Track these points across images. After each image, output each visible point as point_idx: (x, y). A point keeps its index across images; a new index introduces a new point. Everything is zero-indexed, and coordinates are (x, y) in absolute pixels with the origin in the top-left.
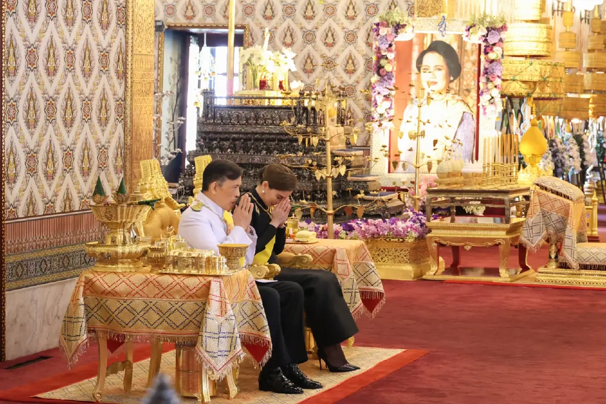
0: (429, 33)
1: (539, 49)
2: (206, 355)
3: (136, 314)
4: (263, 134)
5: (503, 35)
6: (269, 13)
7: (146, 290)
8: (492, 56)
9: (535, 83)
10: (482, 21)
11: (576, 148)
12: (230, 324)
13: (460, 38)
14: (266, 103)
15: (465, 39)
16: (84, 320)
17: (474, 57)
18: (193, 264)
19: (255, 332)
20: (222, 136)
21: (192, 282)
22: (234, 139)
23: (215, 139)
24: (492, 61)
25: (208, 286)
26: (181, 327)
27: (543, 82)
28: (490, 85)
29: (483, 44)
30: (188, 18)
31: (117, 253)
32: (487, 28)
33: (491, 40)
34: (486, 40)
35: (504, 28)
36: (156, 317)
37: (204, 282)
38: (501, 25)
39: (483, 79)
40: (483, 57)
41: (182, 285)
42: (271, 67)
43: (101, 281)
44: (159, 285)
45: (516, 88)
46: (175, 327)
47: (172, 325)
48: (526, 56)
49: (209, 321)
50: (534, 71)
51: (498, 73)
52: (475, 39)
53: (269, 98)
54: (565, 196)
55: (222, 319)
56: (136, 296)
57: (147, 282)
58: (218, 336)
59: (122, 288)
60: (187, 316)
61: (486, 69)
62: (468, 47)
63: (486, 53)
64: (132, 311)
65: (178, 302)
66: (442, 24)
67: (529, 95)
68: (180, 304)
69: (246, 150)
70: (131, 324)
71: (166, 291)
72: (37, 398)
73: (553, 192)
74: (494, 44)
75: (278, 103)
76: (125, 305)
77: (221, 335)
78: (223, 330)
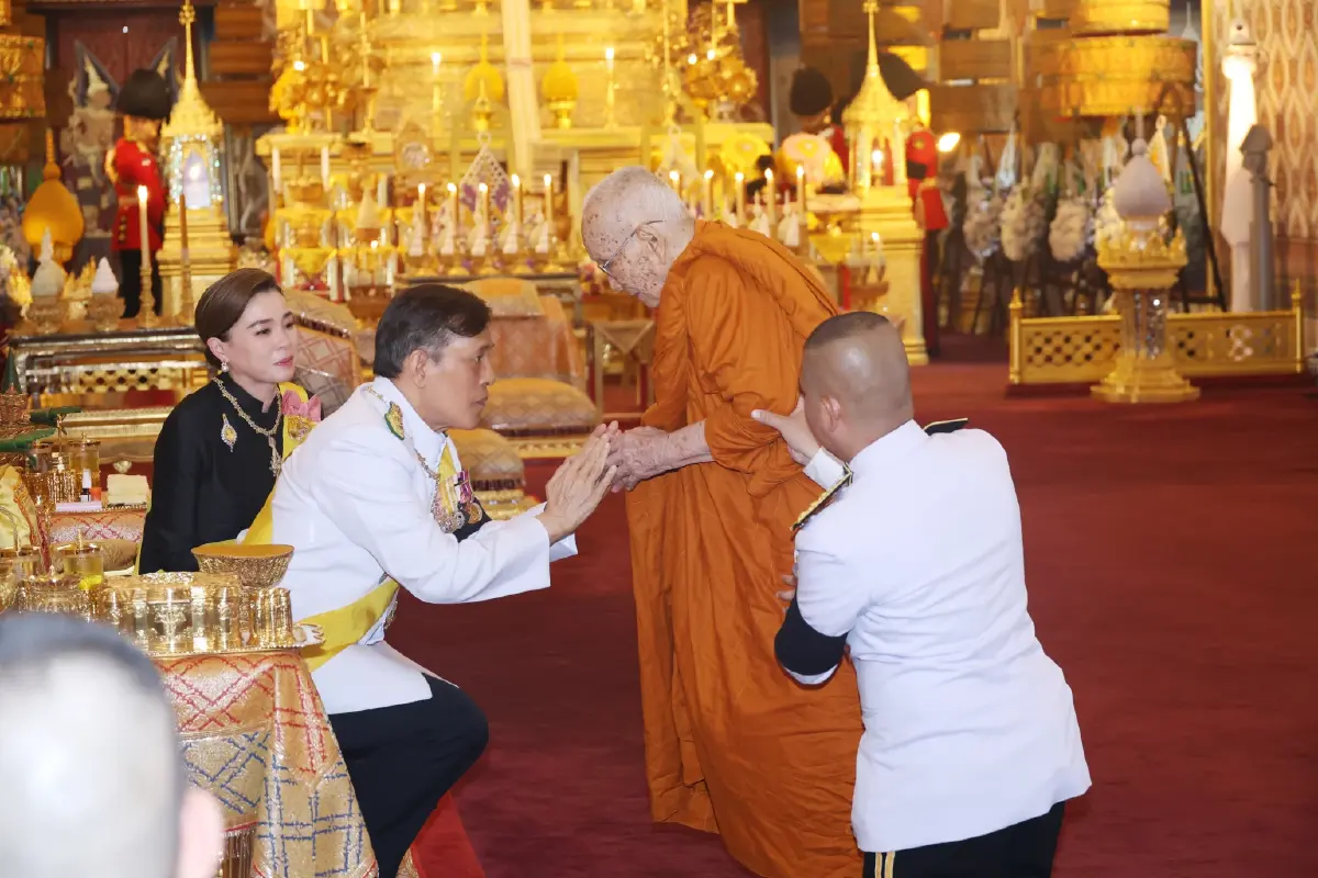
25: (266, 684)
37: (253, 673)
41: (181, 689)
54: (333, 332)
58: (313, 828)
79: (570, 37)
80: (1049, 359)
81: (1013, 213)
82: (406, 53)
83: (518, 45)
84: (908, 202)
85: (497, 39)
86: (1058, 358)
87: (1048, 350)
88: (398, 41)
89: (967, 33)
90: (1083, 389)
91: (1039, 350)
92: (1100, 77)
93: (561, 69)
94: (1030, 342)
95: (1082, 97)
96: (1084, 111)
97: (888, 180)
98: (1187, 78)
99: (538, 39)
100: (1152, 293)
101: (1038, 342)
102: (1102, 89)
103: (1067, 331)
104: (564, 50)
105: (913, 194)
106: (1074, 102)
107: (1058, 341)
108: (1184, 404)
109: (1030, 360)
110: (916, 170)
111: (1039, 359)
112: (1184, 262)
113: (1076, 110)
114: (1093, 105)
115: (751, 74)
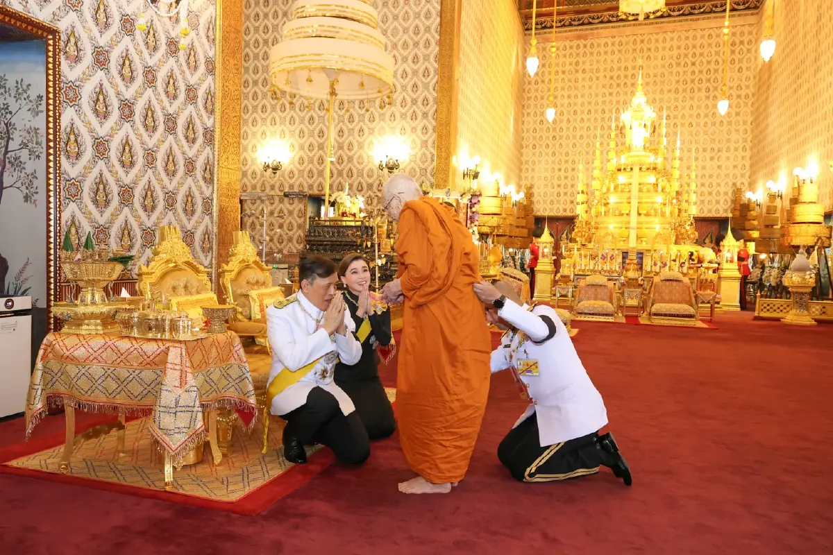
0: (441, 197)
1: (497, 210)
2: (160, 432)
3: (94, 381)
4: (342, 241)
5: (480, 199)
6: (360, 188)
7: (104, 355)
8: (474, 209)
9: (494, 227)
10: (469, 191)
11: (512, 262)
12: (191, 397)
13: (457, 200)
14: (344, 224)
15: (460, 201)
16: (40, 388)
17: (464, 211)
18: (157, 327)
19: (242, 396)
20: (319, 243)
21: (151, 348)
22: (326, 245)
23: (315, 245)
24: (473, 213)
25: (166, 352)
26: (140, 397)
27: (498, 227)
28: (473, 225)
29: (469, 204)
30: (319, 191)
31: (76, 314)
32: (472, 195)
33: (473, 201)
34: (471, 201)
35: (480, 195)
36: (114, 386)
37: (162, 348)
38: (479, 193)
39: (469, 222)
40: (469, 210)
41: (140, 350)
42: (348, 204)
43: (61, 344)
44: (116, 350)
45: (485, 230)
46: (133, 398)
47: (130, 395)
48: (490, 214)
49: (164, 394)
50: (494, 221)
51: (476, 218)
52: (465, 201)
53: (346, 221)
54: (519, 280)
55: (180, 391)
56: (94, 361)
57: (105, 347)
58: (175, 409)
59: (80, 353)
60: (146, 386)
61: (470, 217)
62: (462, 205)
63: (471, 208)
64: (90, 378)
65: (136, 369)
66: (448, 193)
67: (491, 233)
68: (137, 372)
69: (332, 251)
70: (89, 392)
71: (123, 357)
72: (5, 466)
73: (511, 277)
74: (475, 203)
75: (353, 224)
76: (83, 371)
77: (179, 409)
78: (182, 403)
79: (647, 223)
80: (768, 310)
81: (775, 272)
82: (604, 225)
83: (633, 223)
84: (737, 267)
85: (629, 223)
86: (771, 310)
87: (768, 308)
88: (602, 223)
89: (772, 226)
90: (778, 320)
91: (765, 308)
92: (797, 235)
93: (645, 230)
94: (762, 305)
95: (792, 240)
96: (792, 244)
97: (732, 261)
98: (828, 236)
99: (639, 223)
100: (803, 294)
101: (765, 305)
102: (798, 238)
103: (775, 303)
104: (644, 226)
105: (739, 266)
106: (789, 241)
107: (771, 305)
108: (811, 326)
109: (762, 310)
110: (740, 259)
111: (765, 310)
112: (814, 285)
113: (789, 243)
114: (795, 242)
115: (697, 233)
